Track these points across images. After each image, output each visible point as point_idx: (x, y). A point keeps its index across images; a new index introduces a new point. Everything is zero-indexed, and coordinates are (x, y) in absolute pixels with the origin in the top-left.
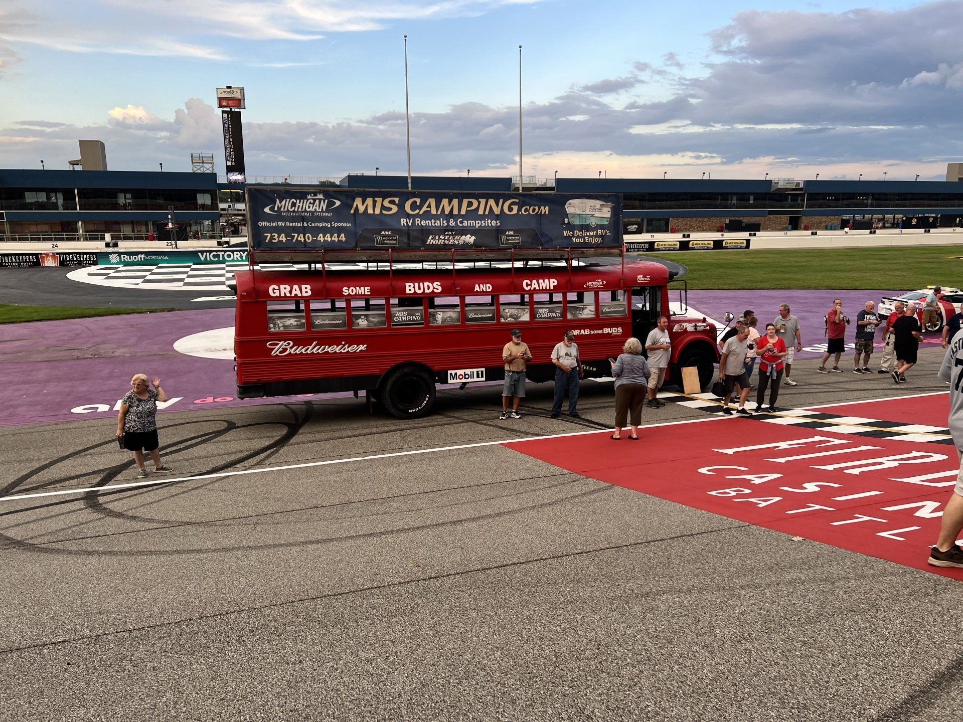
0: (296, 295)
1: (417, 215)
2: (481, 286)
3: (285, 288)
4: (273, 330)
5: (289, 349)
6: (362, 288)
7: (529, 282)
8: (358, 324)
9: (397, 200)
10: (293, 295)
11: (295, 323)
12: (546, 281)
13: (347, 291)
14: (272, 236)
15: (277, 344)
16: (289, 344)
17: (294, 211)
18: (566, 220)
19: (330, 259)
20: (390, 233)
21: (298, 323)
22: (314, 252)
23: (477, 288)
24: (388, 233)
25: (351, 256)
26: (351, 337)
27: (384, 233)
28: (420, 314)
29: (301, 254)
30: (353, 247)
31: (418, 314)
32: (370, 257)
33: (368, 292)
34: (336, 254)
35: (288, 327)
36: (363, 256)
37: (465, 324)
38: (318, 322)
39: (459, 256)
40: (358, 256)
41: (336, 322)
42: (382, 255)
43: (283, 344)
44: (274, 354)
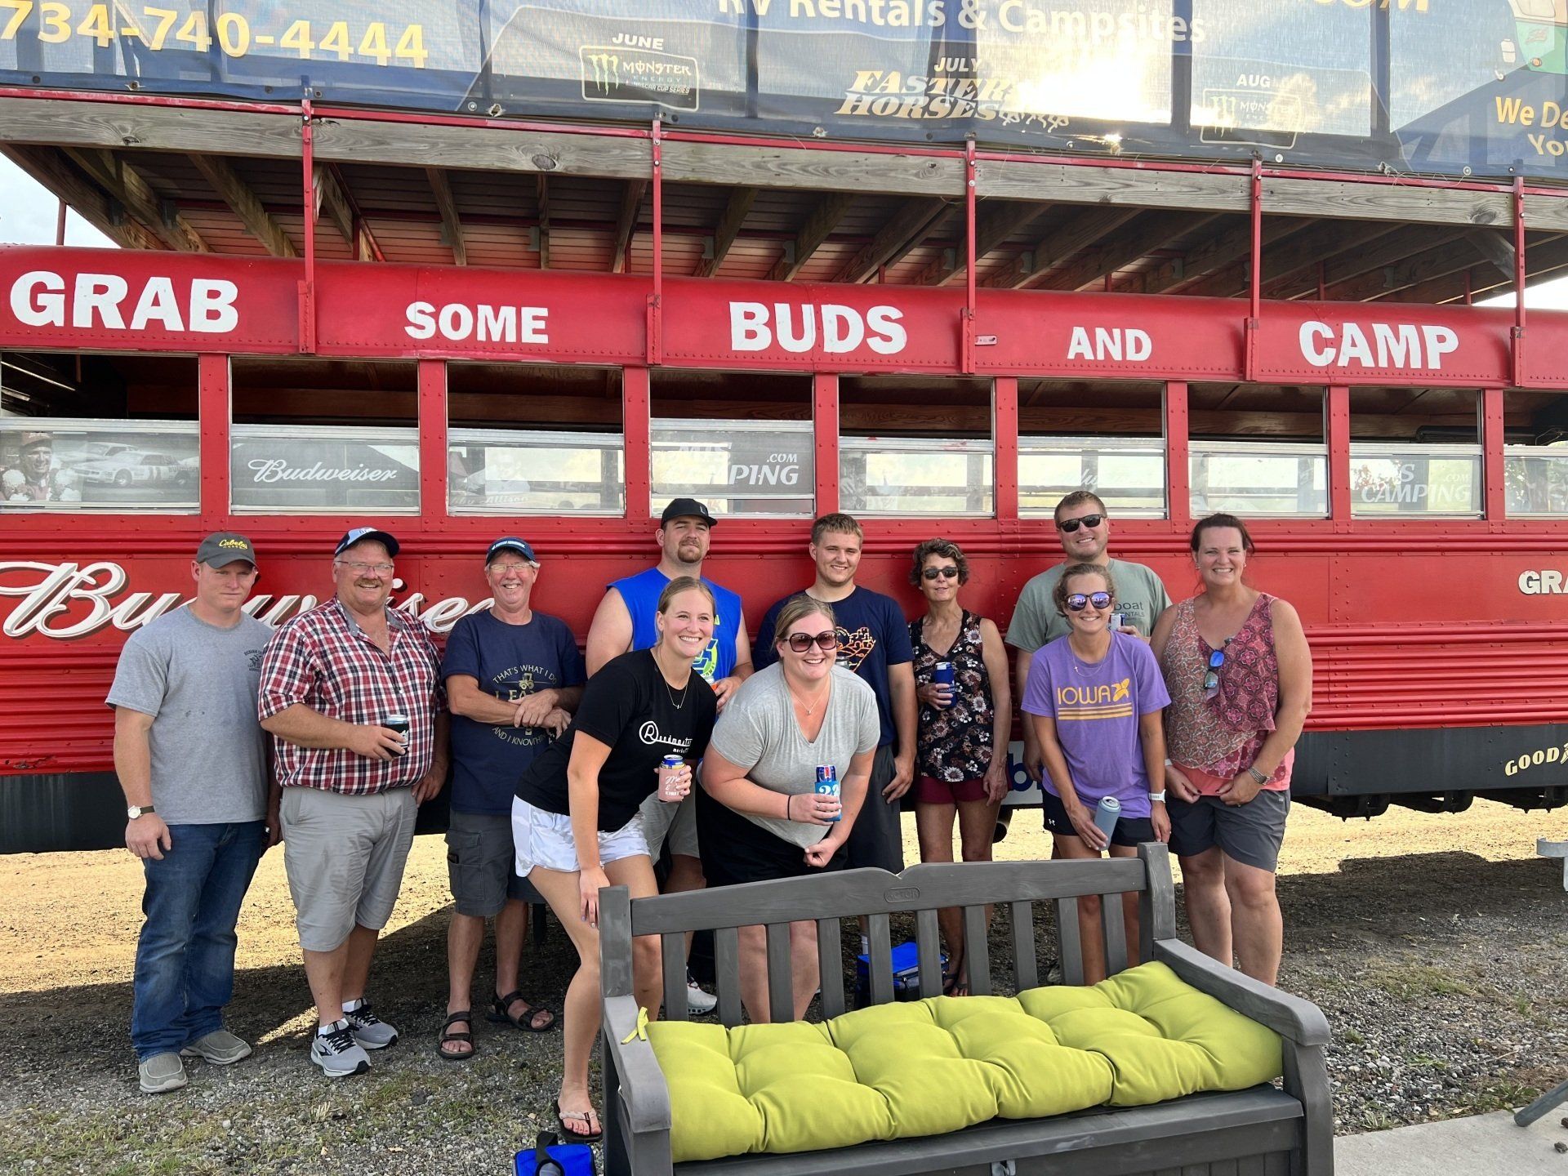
0: (155, 325)
2: (1101, 333)
3: (100, 290)
4: (19, 499)
5: (100, 606)
6: (508, 312)
7: (1327, 332)
8: (481, 491)
10: (138, 323)
11: (144, 472)
12: (1408, 330)
13: (429, 323)
15: (40, 576)
16: (103, 577)
18: (1507, 45)
19: (341, 153)
20: (657, 43)
21: (159, 473)
22: (259, 107)
23: (1079, 344)
24: (648, 45)
25: (457, 145)
26: (437, 556)
27: (631, 40)
28: (795, 456)
29: (189, 115)
30: (467, 101)
31: (785, 455)
32: (551, 157)
33: (536, 331)
34: (375, 127)
35: (103, 491)
36: (517, 148)
37: (1016, 516)
38: (268, 473)
39: (1000, 182)
40: (493, 149)
41: (362, 476)
42: (617, 152)
43: (72, 578)
44: (17, 628)
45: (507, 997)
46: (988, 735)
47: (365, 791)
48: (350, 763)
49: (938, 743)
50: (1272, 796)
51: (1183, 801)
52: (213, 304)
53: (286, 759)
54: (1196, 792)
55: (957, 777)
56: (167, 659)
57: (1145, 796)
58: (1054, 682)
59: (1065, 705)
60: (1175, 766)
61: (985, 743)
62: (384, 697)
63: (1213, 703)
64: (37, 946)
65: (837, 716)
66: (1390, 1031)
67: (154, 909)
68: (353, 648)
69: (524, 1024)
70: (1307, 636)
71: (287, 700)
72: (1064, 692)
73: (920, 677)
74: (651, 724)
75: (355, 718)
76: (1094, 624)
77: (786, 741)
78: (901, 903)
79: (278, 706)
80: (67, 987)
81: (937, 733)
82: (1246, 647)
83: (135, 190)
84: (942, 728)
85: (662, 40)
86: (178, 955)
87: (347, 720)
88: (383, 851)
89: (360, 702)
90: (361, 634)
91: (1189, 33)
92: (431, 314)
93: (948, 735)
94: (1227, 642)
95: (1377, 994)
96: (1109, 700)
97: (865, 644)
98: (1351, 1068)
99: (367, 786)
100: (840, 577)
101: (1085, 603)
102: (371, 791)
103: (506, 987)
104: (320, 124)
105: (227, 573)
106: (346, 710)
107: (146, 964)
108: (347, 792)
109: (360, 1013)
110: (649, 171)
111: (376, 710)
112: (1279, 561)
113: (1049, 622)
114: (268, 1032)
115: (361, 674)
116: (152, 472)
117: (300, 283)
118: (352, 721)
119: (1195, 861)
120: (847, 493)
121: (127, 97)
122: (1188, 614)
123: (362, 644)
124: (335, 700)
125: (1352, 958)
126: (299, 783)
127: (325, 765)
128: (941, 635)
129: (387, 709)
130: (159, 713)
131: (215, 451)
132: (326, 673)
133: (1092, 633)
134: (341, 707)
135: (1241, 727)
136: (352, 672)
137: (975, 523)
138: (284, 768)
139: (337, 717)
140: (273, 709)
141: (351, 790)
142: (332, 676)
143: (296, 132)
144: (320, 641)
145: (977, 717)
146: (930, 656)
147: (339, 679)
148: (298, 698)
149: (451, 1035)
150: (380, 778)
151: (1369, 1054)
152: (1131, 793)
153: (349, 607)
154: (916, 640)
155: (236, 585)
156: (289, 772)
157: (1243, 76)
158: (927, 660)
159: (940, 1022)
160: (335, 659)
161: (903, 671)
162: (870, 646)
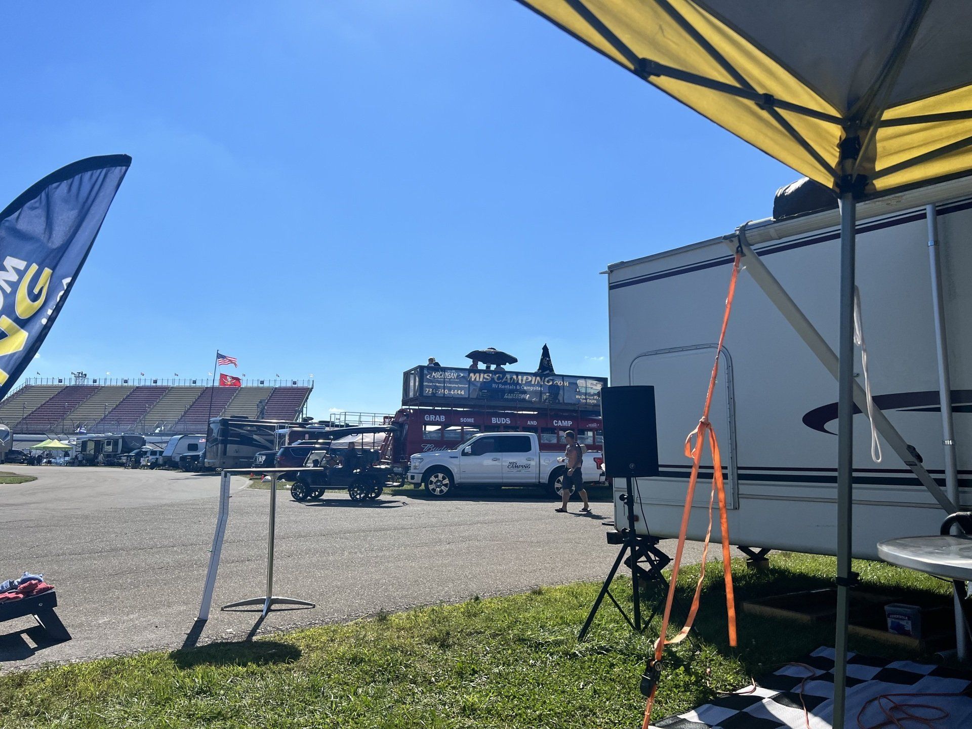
1: (500, 383)
5: (432, 449)
9: (491, 375)
14: (429, 391)
15: (426, 446)
17: (441, 378)
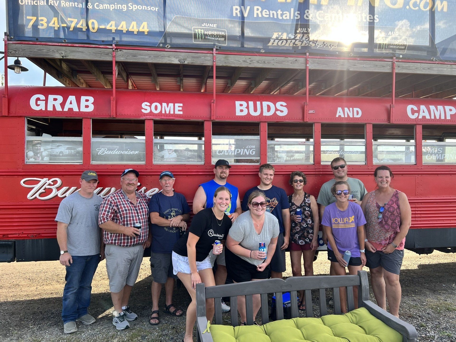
0: (71, 110)
1: (257, 2)
2: (346, 109)
3: (55, 100)
4: (32, 160)
5: (54, 190)
6: (171, 105)
7: (415, 108)
8: (163, 157)
10: (66, 109)
11: (67, 152)
12: (440, 107)
13: (148, 108)
16: (55, 182)
19: (123, 59)
20: (215, 25)
21: (71, 152)
22: (100, 46)
23: (340, 112)
24: (212, 26)
25: (157, 56)
26: (150, 176)
27: (207, 25)
28: (254, 146)
29: (81, 49)
30: (160, 44)
31: (251, 146)
32: (184, 59)
33: (179, 111)
34: (133, 51)
35: (56, 157)
36: (174, 57)
37: (320, 164)
38: (102, 152)
39: (316, 65)
40: (167, 57)
41: (129, 153)
42: (203, 58)
43: (46, 182)
44: (31, 197)
45: (169, 306)
46: (312, 230)
47: (129, 246)
48: (124, 238)
49: (297, 233)
50: (398, 252)
51: (371, 252)
52: (87, 103)
53: (106, 236)
54: (375, 249)
55: (303, 243)
56: (72, 208)
57: (359, 251)
58: (331, 216)
59: (334, 223)
60: (369, 241)
61: (311, 233)
62: (134, 218)
63: (381, 223)
64: (36, 285)
65: (267, 227)
66: (434, 323)
67: (68, 279)
68: (126, 204)
69: (174, 314)
70: (409, 200)
71: (107, 219)
72: (334, 219)
73: (292, 213)
74: (211, 230)
75: (126, 225)
76: (344, 199)
77: (251, 234)
78: (286, 289)
79: (104, 221)
80: (44, 298)
81: (297, 230)
82: (391, 206)
83: (65, 69)
84: (298, 228)
85: (216, 25)
86: (75, 293)
87: (123, 225)
88: (134, 263)
89: (128, 220)
90: (128, 200)
91: (374, 19)
92: (149, 106)
93: (300, 231)
94: (385, 204)
95: (430, 310)
96: (348, 222)
97: (275, 203)
98: (422, 335)
99: (129, 244)
100: (268, 183)
101: (341, 193)
102: (130, 246)
103: (169, 303)
104: (118, 51)
105: (90, 182)
106: (123, 222)
107: (66, 296)
108: (123, 246)
109: (127, 310)
110: (212, 63)
111: (132, 222)
112: (400, 177)
113: (330, 197)
114: (101, 314)
115: (128, 212)
116: (69, 152)
117: (111, 97)
118: (125, 225)
119: (374, 270)
120: (270, 157)
121: (63, 44)
122: (373, 195)
123: (129, 202)
124: (120, 219)
125: (422, 298)
126: (110, 243)
127: (117, 238)
128: (298, 200)
129: (135, 222)
130: (70, 223)
131: (87, 146)
132: (118, 211)
133: (343, 202)
134: (122, 221)
135: (389, 230)
136: (125, 211)
137: (308, 166)
138: (106, 239)
139: (121, 224)
140: (103, 222)
141: (124, 245)
142: (120, 212)
143: (111, 54)
144: (116, 202)
145: (309, 225)
146: (294, 206)
147: (121, 213)
148: (110, 219)
149: (153, 317)
150: (133, 242)
151: (428, 331)
152: (355, 250)
153: (125, 192)
154: (290, 201)
155: (92, 186)
156: (107, 240)
157: (390, 32)
158: (294, 207)
159: (298, 327)
160: (120, 207)
161: (287, 211)
162: (276, 204)
